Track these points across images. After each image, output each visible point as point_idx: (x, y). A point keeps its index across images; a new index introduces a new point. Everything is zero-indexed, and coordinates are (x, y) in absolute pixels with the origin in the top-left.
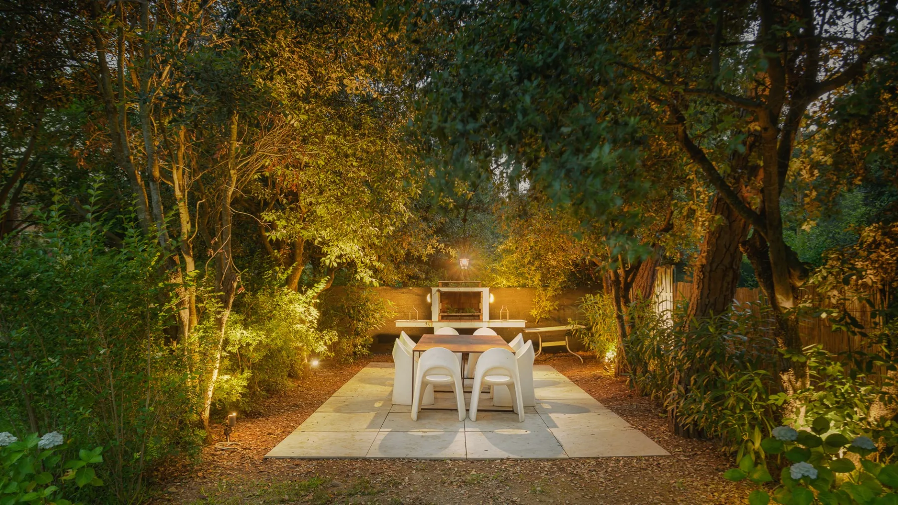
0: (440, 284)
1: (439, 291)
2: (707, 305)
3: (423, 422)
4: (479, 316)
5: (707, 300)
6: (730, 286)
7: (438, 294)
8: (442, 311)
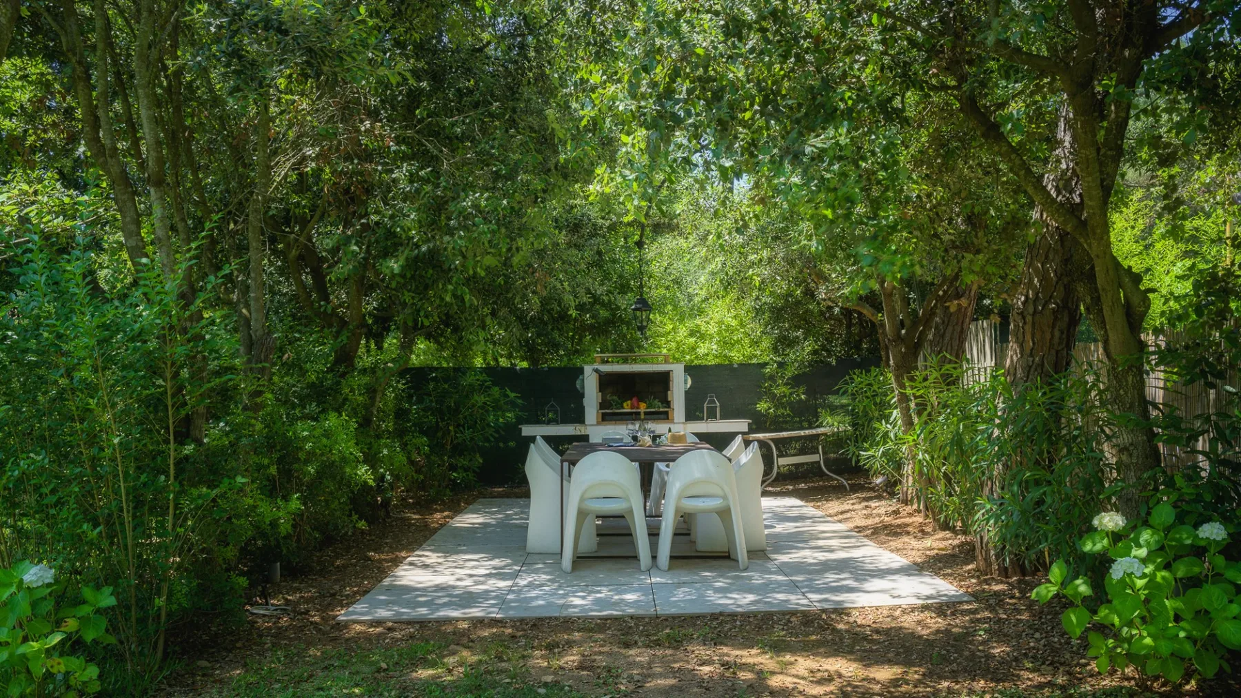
0: (598, 360)
1: (596, 371)
2: (1030, 367)
3: (582, 573)
4: (666, 413)
5: (1031, 359)
6: (1064, 336)
7: (595, 376)
8: (603, 405)
